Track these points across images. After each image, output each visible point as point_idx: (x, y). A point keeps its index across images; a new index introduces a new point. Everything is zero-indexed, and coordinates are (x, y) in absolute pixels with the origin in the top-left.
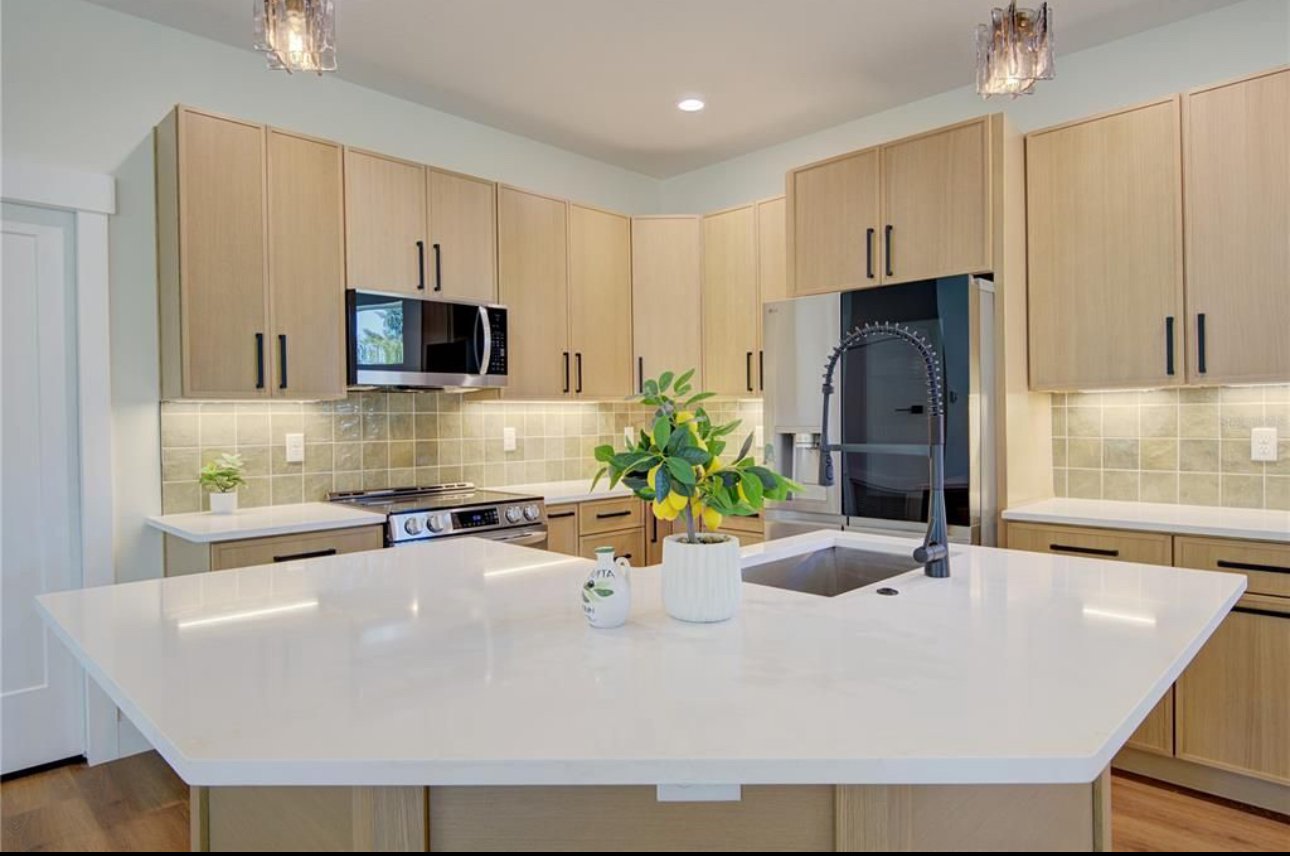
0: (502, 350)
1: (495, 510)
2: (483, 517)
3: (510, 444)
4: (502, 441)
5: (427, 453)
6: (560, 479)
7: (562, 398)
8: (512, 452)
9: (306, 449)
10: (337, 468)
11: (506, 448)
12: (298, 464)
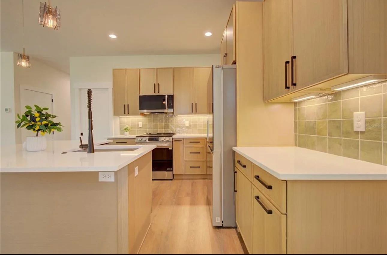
0: (172, 104)
1: (159, 138)
2: (156, 139)
3: (187, 125)
4: (185, 124)
5: (167, 126)
6: (202, 134)
7: (191, 114)
8: (188, 127)
9: (142, 125)
10: (148, 129)
11: (186, 126)
12: (141, 128)
